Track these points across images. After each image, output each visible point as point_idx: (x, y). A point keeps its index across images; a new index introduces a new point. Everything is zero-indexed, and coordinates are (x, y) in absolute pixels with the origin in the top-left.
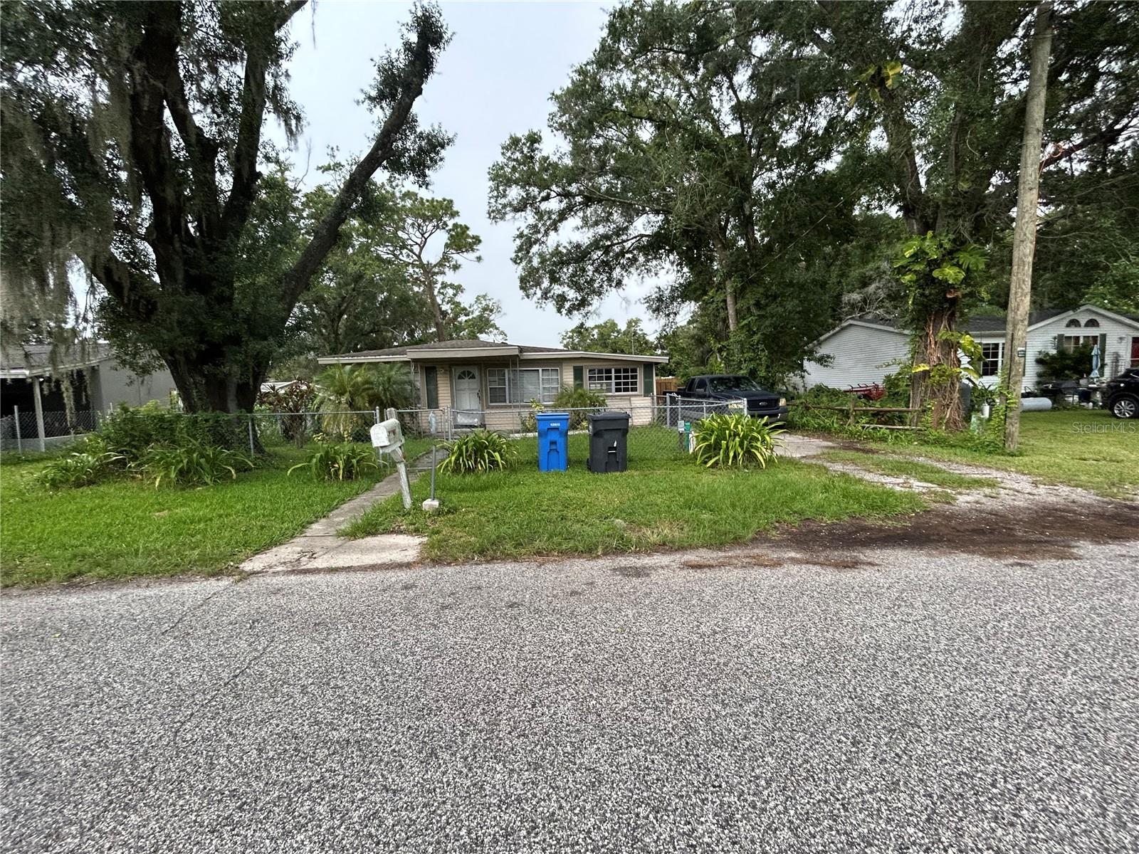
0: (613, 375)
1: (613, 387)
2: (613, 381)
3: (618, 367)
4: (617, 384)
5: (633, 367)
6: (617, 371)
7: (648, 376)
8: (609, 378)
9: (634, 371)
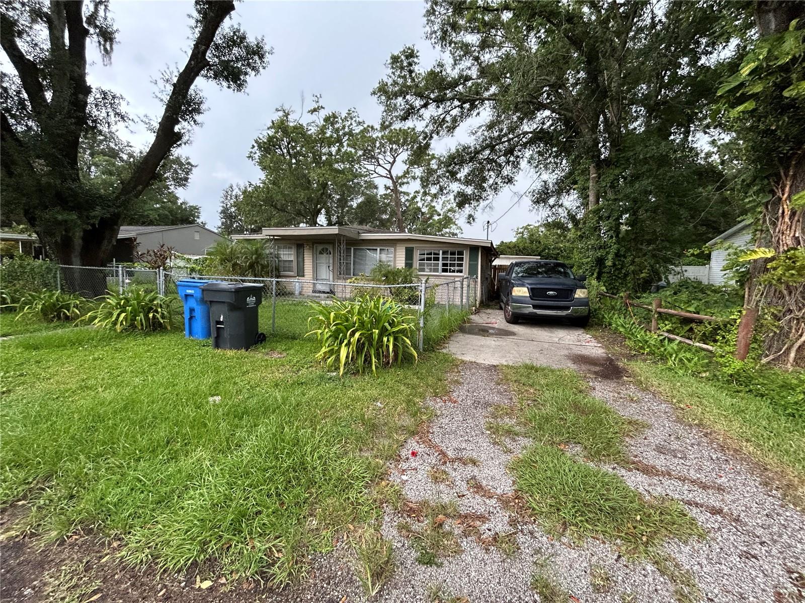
0: (441, 256)
1: (440, 267)
2: (440, 262)
3: (446, 249)
4: (444, 265)
5: (460, 249)
6: (444, 253)
7: (473, 258)
8: (437, 259)
9: (461, 253)
